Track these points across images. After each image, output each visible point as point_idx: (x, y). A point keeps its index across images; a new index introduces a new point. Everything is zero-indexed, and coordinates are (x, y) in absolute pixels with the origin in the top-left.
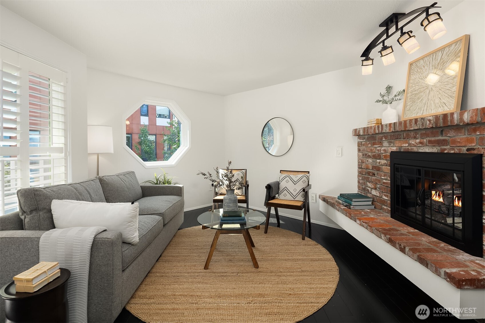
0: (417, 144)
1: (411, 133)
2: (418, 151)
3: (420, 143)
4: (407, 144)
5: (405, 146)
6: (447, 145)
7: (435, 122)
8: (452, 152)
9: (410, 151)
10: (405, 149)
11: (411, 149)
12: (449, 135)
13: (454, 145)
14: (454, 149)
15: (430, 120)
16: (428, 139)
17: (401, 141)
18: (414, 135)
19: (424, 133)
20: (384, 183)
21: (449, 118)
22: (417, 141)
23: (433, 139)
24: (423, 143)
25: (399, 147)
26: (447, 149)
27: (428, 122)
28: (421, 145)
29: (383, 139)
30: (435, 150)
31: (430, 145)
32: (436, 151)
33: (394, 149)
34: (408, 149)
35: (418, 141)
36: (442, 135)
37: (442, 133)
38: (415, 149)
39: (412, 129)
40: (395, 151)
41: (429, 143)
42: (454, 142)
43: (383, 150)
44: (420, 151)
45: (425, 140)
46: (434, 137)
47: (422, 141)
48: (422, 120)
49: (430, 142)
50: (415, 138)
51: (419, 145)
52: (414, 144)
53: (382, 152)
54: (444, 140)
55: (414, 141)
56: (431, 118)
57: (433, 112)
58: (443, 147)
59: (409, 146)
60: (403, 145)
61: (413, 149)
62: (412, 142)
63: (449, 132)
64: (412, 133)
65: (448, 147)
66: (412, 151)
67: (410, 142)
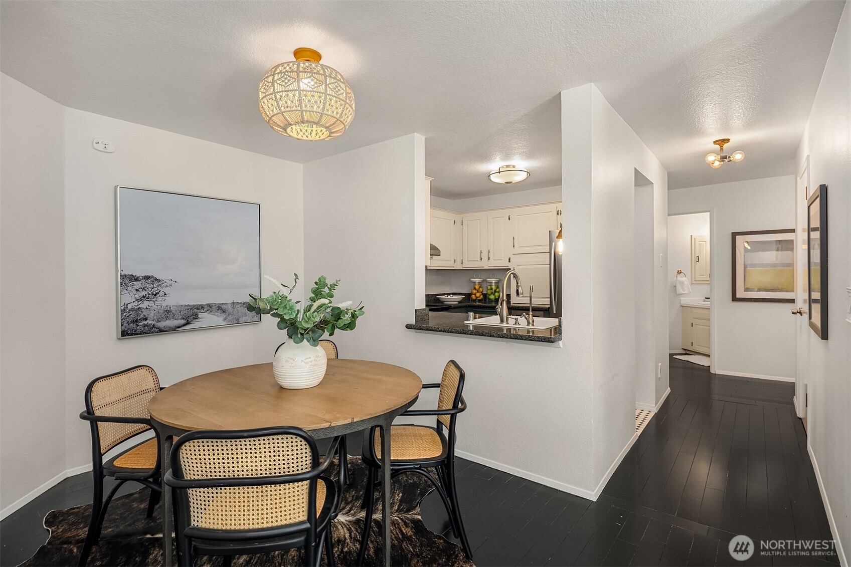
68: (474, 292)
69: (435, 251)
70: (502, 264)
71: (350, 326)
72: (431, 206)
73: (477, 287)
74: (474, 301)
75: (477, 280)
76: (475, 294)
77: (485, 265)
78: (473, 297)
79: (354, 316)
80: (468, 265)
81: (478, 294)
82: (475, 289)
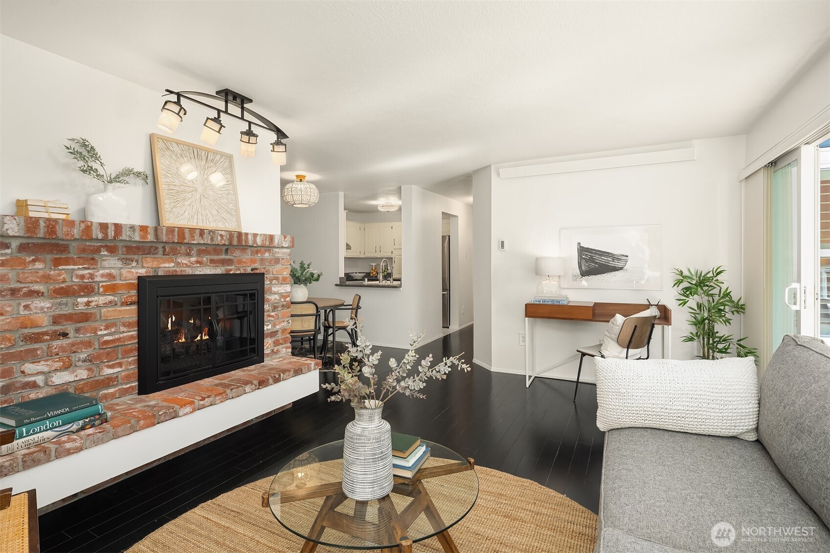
0: (192, 264)
1: (181, 247)
2: (194, 274)
3: (197, 262)
4: (171, 264)
5: (167, 266)
6: (232, 265)
7: (229, 239)
8: (238, 272)
9: (179, 273)
10: (169, 271)
11: (181, 271)
12: (234, 255)
13: (239, 266)
14: (239, 270)
15: (221, 236)
16: (209, 257)
17: (158, 259)
18: (187, 251)
19: (203, 249)
20: (107, 342)
21: (243, 238)
22: (191, 259)
23: (216, 257)
24: (202, 263)
25: (152, 268)
26: (233, 269)
27: (219, 238)
28: (198, 265)
29: (102, 253)
30: (219, 270)
31: (212, 265)
32: (220, 273)
33: (142, 272)
34: (176, 271)
35: (193, 259)
36: (227, 254)
37: (227, 252)
38: (189, 271)
39: (195, 242)
40: (144, 275)
41: (210, 263)
42: (240, 262)
43: (102, 276)
44: (197, 273)
45: (205, 259)
46: (218, 255)
47: (200, 259)
48: (212, 234)
49: (212, 261)
50: (188, 255)
51: (195, 265)
52: (186, 264)
53: (98, 279)
54: (229, 260)
55: (186, 259)
56: (223, 233)
57: (212, 225)
58: (227, 267)
59: (175, 266)
60: (162, 265)
61: (185, 271)
62: (184, 260)
63: (235, 251)
64: (183, 247)
65: (233, 267)
66: (183, 273)
67: (179, 260)
68: (372, 271)
69: (348, 247)
70: (389, 255)
71: (317, 280)
72: (346, 219)
73: (374, 269)
74: (372, 277)
75: (374, 264)
76: (373, 273)
77: (378, 255)
78: (372, 274)
79: (319, 276)
80: (368, 255)
81: (374, 273)
82: (372, 270)
